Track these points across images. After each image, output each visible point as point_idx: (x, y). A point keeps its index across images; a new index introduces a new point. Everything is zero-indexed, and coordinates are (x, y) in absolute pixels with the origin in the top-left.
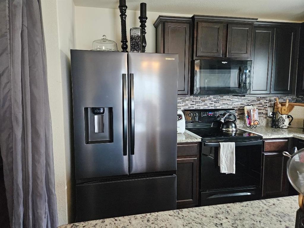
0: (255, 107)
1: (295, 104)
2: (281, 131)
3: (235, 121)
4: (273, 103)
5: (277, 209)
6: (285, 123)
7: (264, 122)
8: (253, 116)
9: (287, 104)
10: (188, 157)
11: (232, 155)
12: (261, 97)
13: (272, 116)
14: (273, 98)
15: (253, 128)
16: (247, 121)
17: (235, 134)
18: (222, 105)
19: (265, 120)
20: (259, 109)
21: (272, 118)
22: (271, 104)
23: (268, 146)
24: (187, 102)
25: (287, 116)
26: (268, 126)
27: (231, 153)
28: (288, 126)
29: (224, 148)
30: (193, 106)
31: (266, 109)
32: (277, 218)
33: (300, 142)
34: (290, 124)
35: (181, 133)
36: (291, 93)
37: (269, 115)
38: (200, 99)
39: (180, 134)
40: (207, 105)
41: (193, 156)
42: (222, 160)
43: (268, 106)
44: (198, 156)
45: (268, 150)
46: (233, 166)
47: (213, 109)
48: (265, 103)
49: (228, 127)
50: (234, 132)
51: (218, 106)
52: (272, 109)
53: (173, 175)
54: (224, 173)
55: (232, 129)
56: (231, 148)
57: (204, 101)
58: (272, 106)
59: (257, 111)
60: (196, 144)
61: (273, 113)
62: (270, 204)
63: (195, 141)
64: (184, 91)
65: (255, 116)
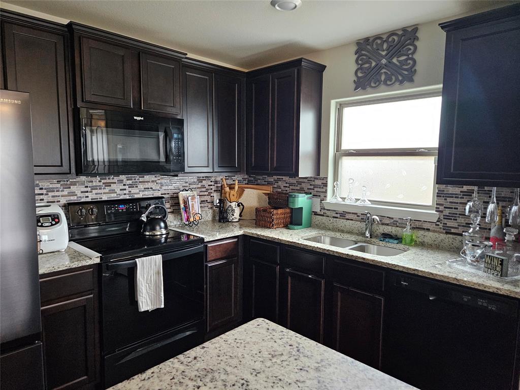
0: (195, 193)
1: (246, 186)
2: (231, 227)
3: (164, 217)
4: (219, 185)
5: (198, 365)
6: (235, 214)
7: (208, 215)
8: (193, 206)
9: (236, 187)
10: (73, 296)
11: (158, 276)
12: (203, 177)
13: (218, 204)
14: (219, 179)
15: (194, 226)
16: (184, 216)
17: (166, 238)
18: (143, 191)
19: (211, 211)
20: (200, 196)
21: (219, 207)
22: (217, 187)
23: (212, 252)
24: (73, 188)
25: (237, 204)
26: (215, 220)
27: (156, 273)
28: (239, 217)
29: (144, 268)
30: (87, 194)
31: (212, 195)
32: (195, 383)
33: (251, 240)
34: (240, 215)
35: (59, 251)
36: (240, 172)
37: (215, 204)
38: (100, 181)
39: (56, 253)
40: (116, 193)
41: (85, 293)
42: (141, 290)
43: (213, 190)
44: (96, 290)
45: (213, 258)
46: (159, 295)
47: (128, 198)
48: (209, 185)
49: (154, 229)
50: (164, 236)
51: (135, 194)
52: (219, 194)
53: (35, 344)
54: (145, 311)
55: (160, 232)
56: (156, 265)
57: (108, 185)
58: (219, 190)
59: (198, 199)
60: (91, 268)
61: (219, 200)
62: (190, 360)
63: (87, 264)
64: (62, 168)
65: (195, 206)
